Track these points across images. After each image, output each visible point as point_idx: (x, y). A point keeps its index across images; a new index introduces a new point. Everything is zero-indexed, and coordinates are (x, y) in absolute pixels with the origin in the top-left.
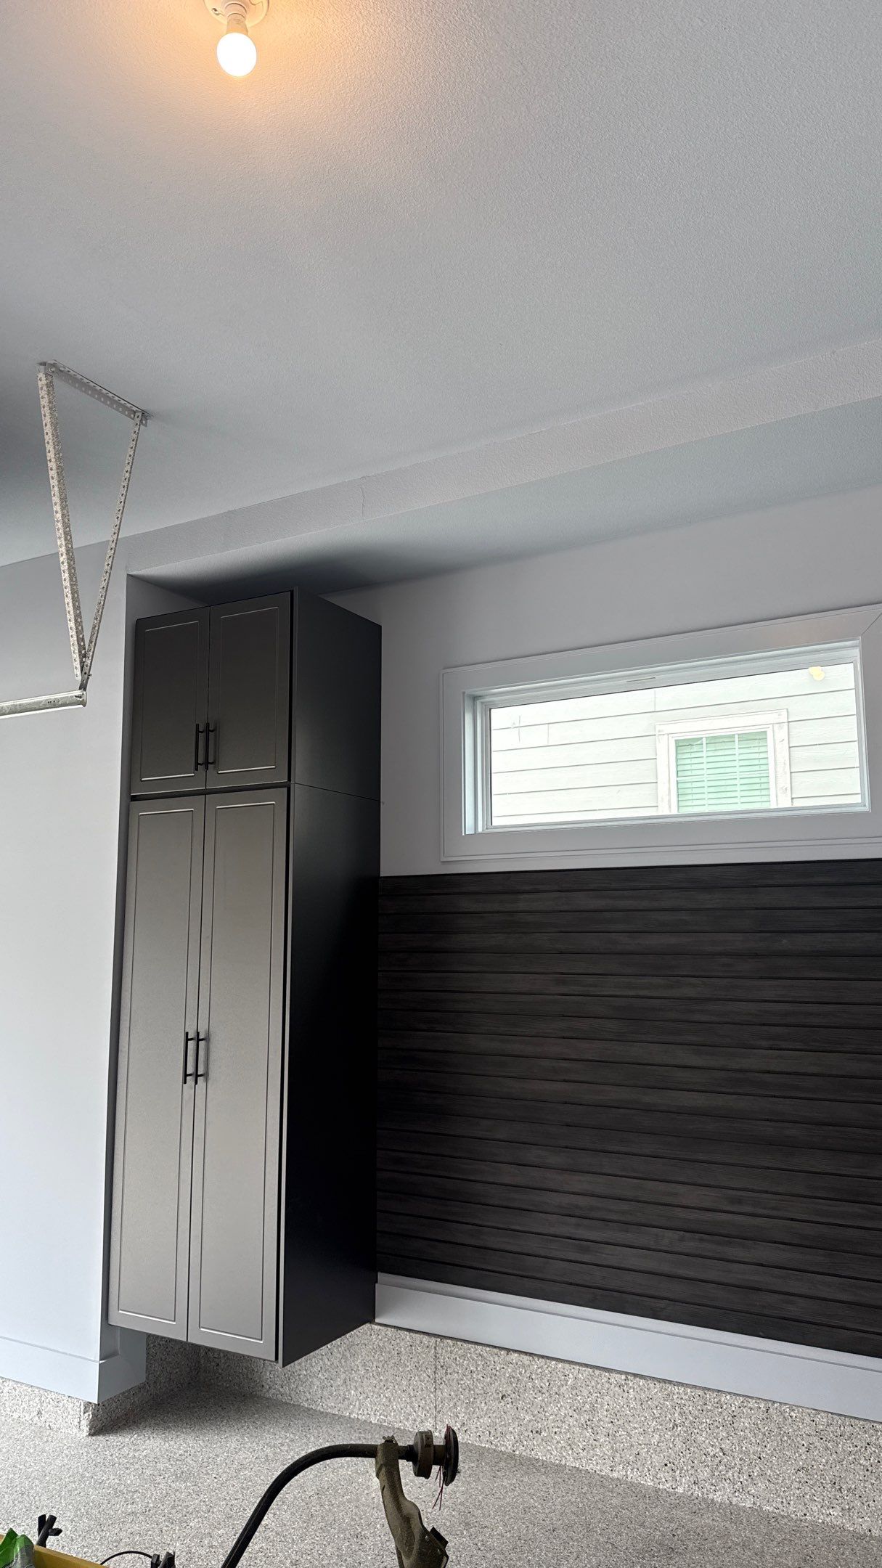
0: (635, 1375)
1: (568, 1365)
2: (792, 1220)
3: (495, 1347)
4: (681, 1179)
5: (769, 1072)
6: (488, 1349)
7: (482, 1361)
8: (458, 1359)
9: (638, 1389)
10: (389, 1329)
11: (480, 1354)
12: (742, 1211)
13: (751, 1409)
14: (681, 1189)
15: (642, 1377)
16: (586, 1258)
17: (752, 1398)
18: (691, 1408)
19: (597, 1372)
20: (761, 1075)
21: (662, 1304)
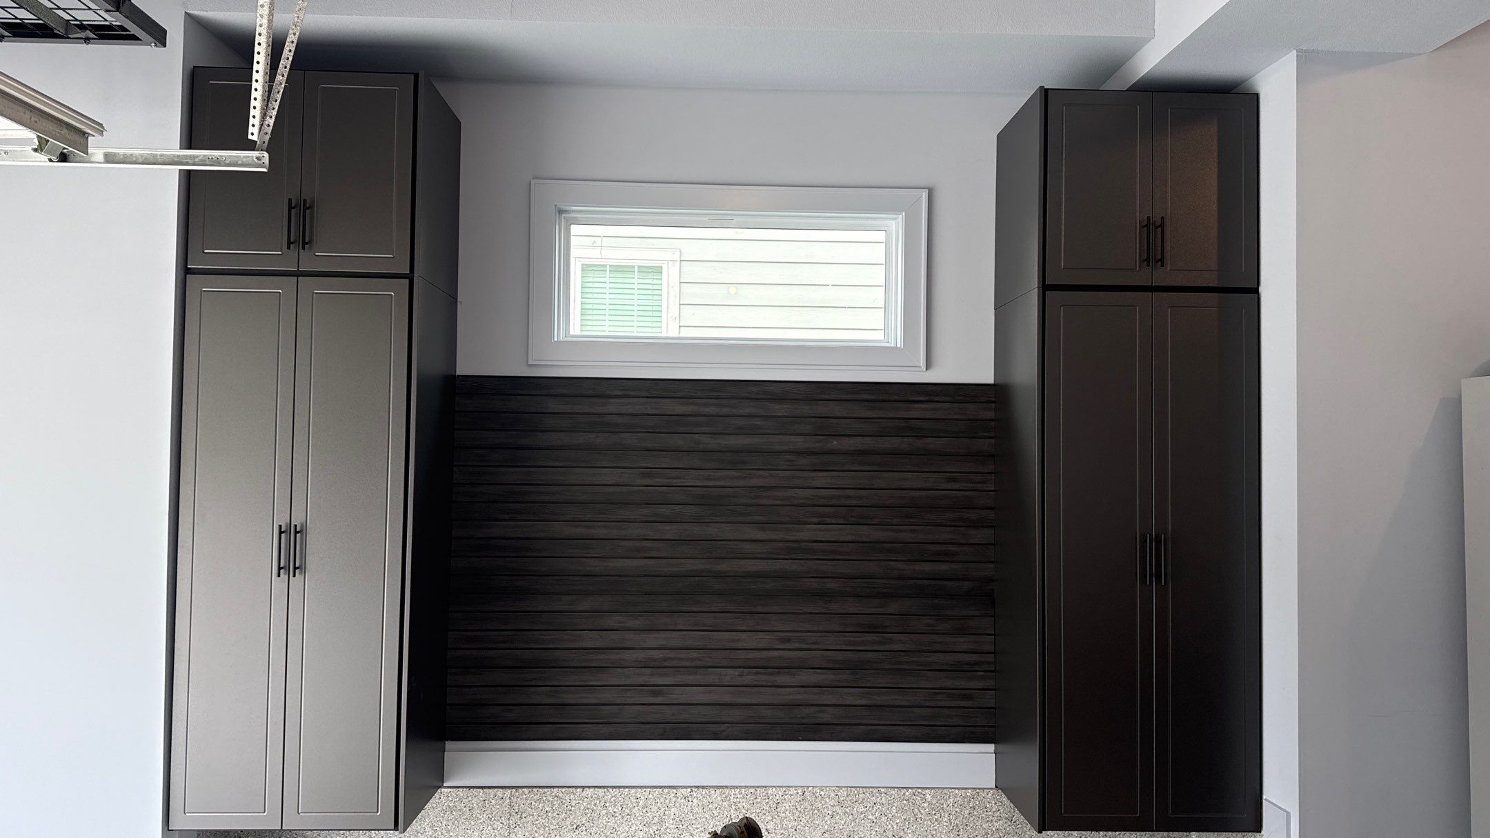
0: (698, 787)
1: (639, 790)
2: (827, 650)
3: (570, 787)
4: (744, 628)
5: (816, 541)
6: (564, 790)
7: (557, 801)
8: (533, 803)
9: (701, 797)
10: (461, 790)
11: (556, 796)
12: (790, 647)
13: (791, 795)
14: (744, 635)
15: (703, 787)
16: (659, 700)
17: (791, 787)
18: (744, 804)
19: (666, 790)
20: (810, 544)
21: (723, 727)
